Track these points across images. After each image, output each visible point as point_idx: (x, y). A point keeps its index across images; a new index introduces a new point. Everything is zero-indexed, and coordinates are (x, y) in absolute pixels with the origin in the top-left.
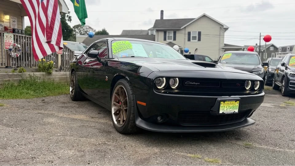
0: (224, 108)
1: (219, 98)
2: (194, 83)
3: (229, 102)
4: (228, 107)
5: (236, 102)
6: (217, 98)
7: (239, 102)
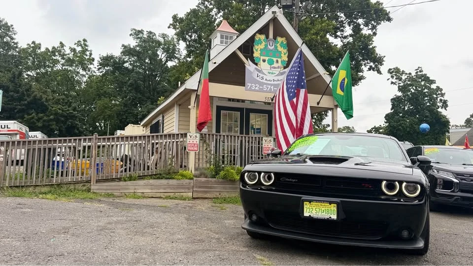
0: (311, 210)
1: (304, 197)
2: (291, 180)
3: (320, 204)
4: (318, 210)
5: (330, 204)
6: (302, 197)
7: (336, 205)
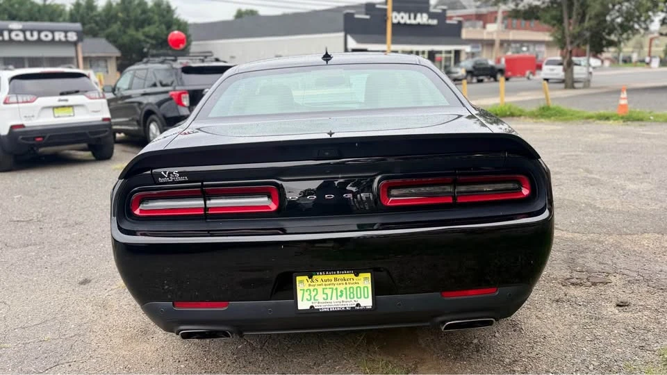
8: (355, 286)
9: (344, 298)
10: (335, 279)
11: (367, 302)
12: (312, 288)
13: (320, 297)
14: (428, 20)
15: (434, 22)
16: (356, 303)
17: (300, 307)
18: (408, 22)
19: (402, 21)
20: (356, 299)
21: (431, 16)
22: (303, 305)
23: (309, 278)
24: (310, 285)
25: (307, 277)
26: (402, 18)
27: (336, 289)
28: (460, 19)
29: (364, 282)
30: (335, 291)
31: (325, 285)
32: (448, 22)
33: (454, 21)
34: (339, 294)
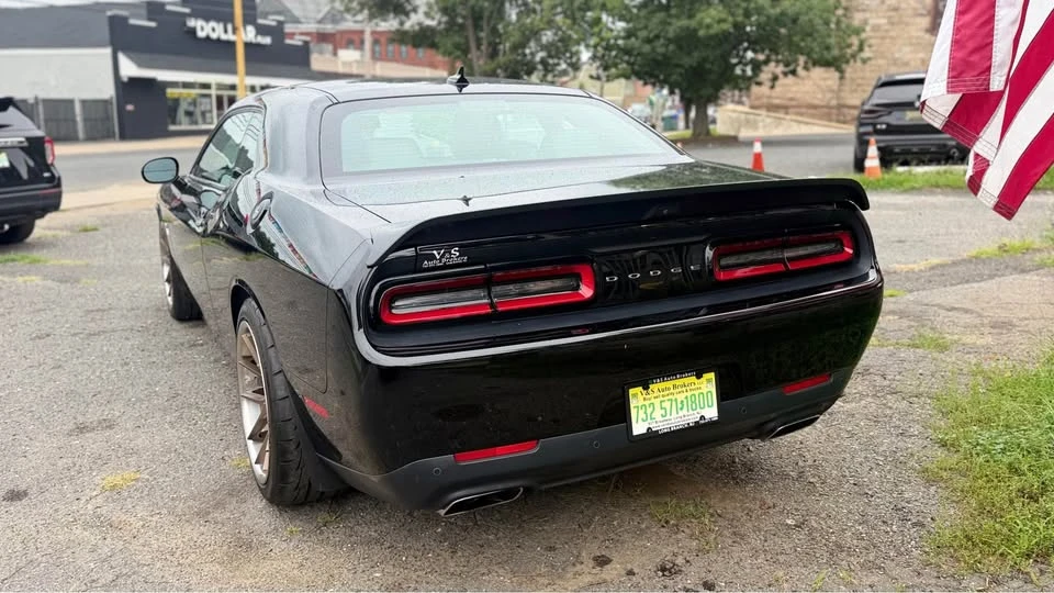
8: (696, 393)
9: (685, 412)
10: (674, 387)
11: (712, 413)
12: (647, 403)
13: (658, 414)
14: (256, 36)
15: (267, 40)
16: (699, 416)
17: (635, 432)
18: (224, 37)
19: (214, 36)
20: (698, 410)
21: (261, 30)
22: (638, 428)
23: (644, 389)
24: (645, 399)
25: (641, 388)
26: (213, 30)
27: (676, 400)
28: (307, 38)
29: (707, 385)
30: (674, 403)
31: (663, 396)
32: (288, 41)
33: (297, 41)
34: (680, 406)
